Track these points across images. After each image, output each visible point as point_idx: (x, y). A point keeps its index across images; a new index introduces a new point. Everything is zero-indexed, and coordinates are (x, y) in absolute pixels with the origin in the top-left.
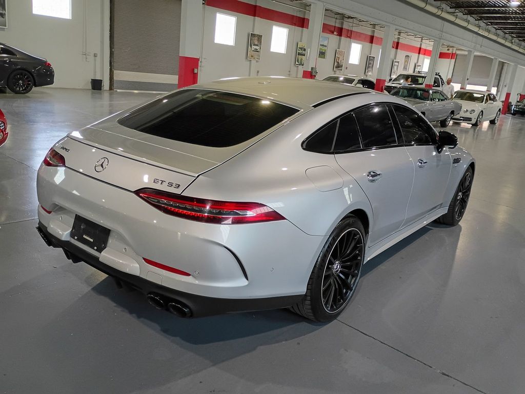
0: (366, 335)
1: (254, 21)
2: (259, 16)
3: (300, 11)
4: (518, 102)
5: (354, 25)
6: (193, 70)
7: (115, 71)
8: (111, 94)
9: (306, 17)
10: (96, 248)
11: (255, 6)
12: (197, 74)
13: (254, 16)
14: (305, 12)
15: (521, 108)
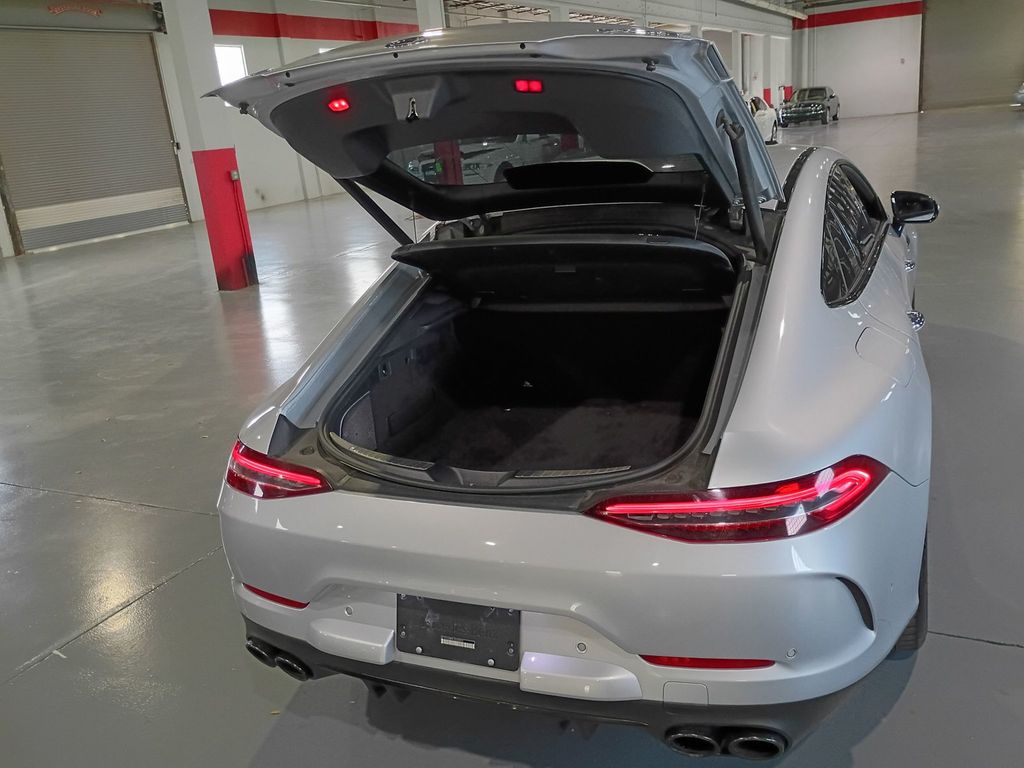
0: (1000, 644)
1: (279, 44)
2: (286, 35)
3: (364, 9)
4: (785, 101)
5: (469, 17)
6: (229, 174)
7: (16, 212)
8: (21, 264)
9: (377, 20)
10: (491, 662)
11: (275, 17)
12: (238, 181)
13: (277, 35)
14: (373, 10)
15: (795, 112)
